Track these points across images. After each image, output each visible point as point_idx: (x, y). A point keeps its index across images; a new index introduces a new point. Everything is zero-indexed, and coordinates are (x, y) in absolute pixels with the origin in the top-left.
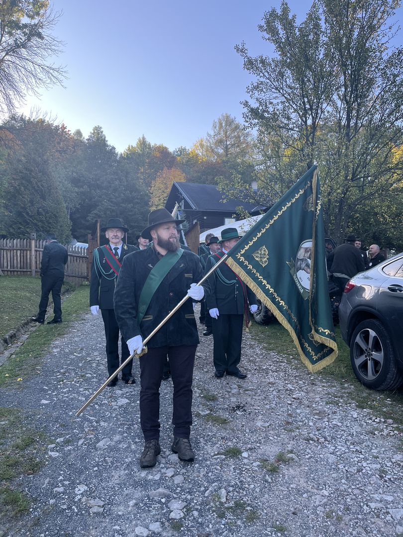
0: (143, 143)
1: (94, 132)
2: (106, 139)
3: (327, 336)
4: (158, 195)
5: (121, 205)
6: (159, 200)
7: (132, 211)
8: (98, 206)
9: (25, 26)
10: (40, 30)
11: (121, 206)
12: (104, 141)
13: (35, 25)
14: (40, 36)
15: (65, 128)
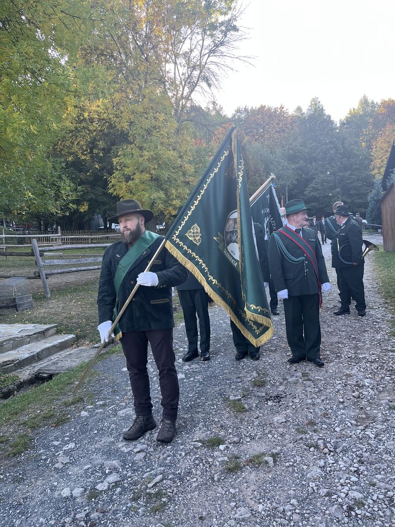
0: (365, 102)
1: (312, 104)
2: (324, 108)
3: (260, 313)
4: (380, 156)
5: (338, 174)
6: (382, 161)
7: (350, 178)
8: (314, 179)
9: (222, 24)
10: (235, 23)
11: (338, 176)
12: (322, 110)
13: (230, 20)
14: (235, 29)
15: (283, 108)
